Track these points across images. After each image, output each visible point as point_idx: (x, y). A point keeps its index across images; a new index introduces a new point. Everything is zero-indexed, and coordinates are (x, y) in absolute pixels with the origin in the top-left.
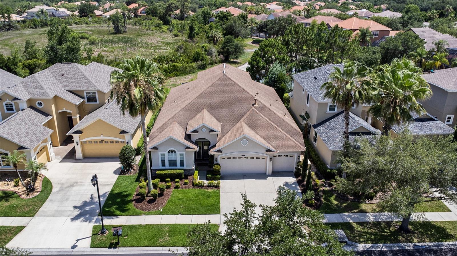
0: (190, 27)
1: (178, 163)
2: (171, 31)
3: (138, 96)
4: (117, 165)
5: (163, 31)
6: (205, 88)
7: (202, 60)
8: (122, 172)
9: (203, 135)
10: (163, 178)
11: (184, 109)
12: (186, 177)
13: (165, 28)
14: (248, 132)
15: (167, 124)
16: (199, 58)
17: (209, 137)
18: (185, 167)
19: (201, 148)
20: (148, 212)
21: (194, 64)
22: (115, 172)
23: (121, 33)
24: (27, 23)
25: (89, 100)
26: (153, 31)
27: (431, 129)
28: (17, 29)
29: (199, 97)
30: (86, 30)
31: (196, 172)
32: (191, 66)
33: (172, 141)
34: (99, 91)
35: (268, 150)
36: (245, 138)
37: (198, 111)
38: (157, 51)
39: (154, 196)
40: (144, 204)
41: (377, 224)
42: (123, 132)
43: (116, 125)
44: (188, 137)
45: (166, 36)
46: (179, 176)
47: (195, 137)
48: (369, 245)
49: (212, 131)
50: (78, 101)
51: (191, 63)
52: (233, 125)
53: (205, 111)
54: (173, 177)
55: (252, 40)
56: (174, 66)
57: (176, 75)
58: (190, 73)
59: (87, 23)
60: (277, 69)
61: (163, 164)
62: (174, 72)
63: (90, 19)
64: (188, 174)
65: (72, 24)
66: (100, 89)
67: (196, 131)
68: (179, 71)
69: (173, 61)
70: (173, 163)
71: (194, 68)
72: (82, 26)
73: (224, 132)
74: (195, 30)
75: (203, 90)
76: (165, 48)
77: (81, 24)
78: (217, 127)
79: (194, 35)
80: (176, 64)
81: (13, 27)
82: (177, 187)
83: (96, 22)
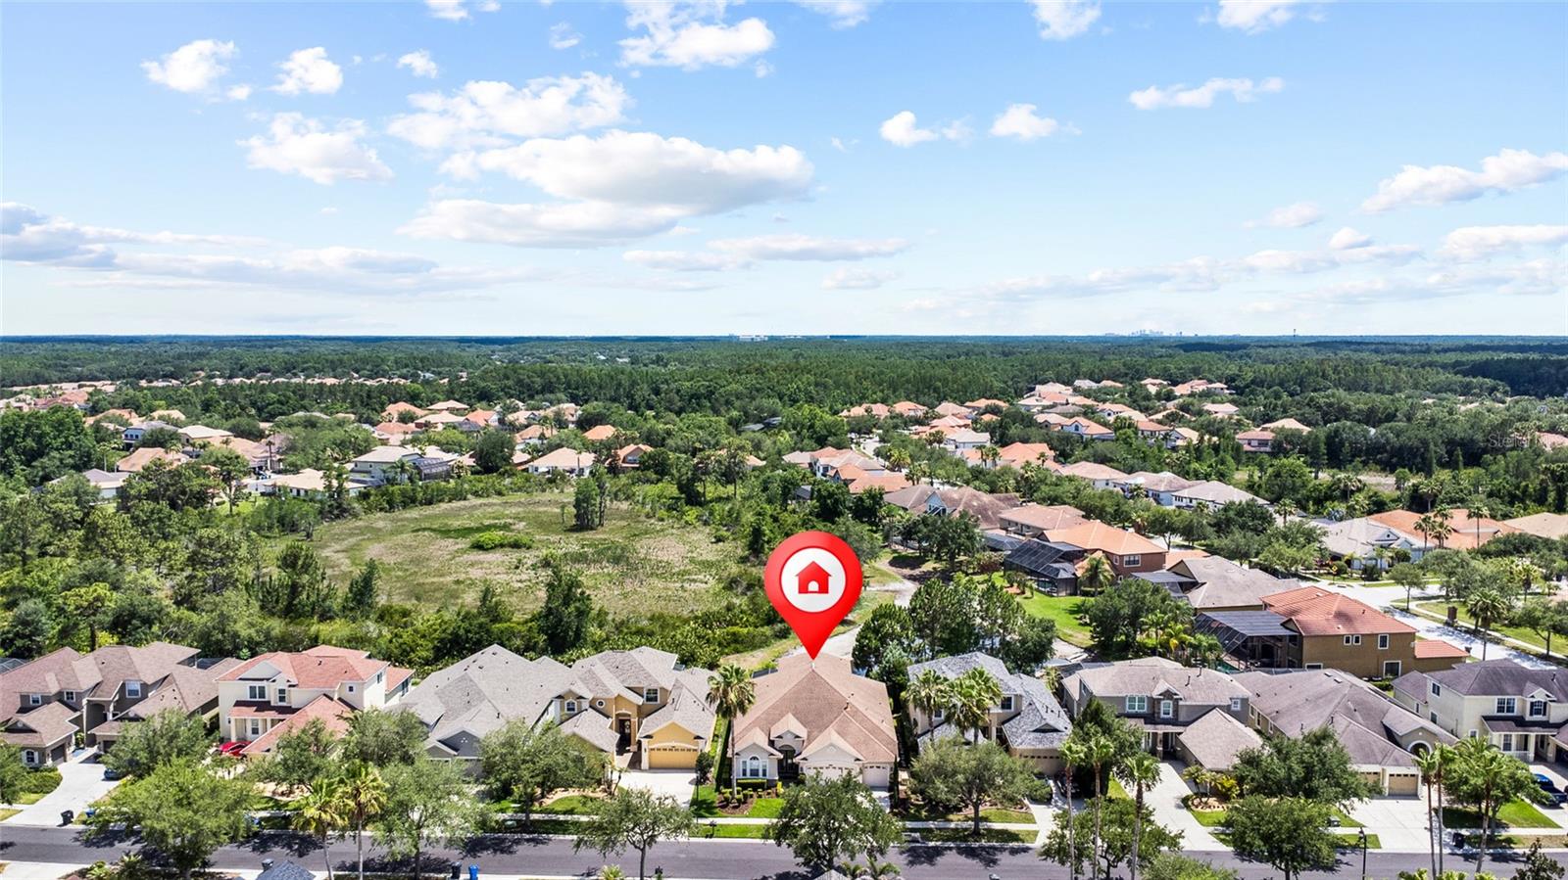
0: (754, 529)
1: (761, 773)
2: (706, 523)
3: (734, 700)
4: (694, 776)
5: (687, 522)
6: (790, 687)
7: (780, 622)
8: (698, 782)
9: (788, 741)
10: (744, 786)
11: (766, 713)
12: (769, 788)
13: (692, 513)
14: (836, 738)
15: (747, 729)
16: (775, 618)
17: (794, 744)
18: (768, 777)
19: (786, 758)
20: (733, 815)
21: (767, 630)
22: (690, 783)
23: (592, 529)
24: (372, 498)
25: (648, 699)
26: (662, 520)
27: (1052, 742)
28: (355, 516)
29: (783, 699)
30: (508, 517)
31: (780, 784)
32: (763, 634)
33: (755, 746)
34: (662, 689)
35: (858, 760)
36: (831, 745)
37: (782, 716)
38: (686, 585)
39: (739, 800)
40: (729, 810)
41: (957, 829)
42: (698, 737)
43: (690, 730)
44: (772, 743)
45: (694, 537)
46: (761, 786)
47: (779, 743)
48: (939, 843)
49: (797, 737)
50: (640, 701)
51: (762, 626)
52: (821, 732)
53: (790, 715)
54: (755, 787)
55: (891, 557)
56: (734, 634)
57: (737, 651)
58: (760, 647)
59: (500, 493)
60: (893, 653)
61: (744, 774)
62: (733, 645)
63: (507, 481)
64: (771, 784)
65: (469, 496)
66: (663, 685)
67: (780, 737)
68: (742, 642)
69: (730, 623)
70: (755, 773)
71: (767, 638)
72: (490, 500)
73: (810, 739)
74: (765, 535)
75: (787, 690)
76: (701, 577)
77: (488, 496)
78: (803, 733)
79: (762, 546)
80: (736, 629)
81: (345, 510)
82: (760, 796)
83: (520, 489)
